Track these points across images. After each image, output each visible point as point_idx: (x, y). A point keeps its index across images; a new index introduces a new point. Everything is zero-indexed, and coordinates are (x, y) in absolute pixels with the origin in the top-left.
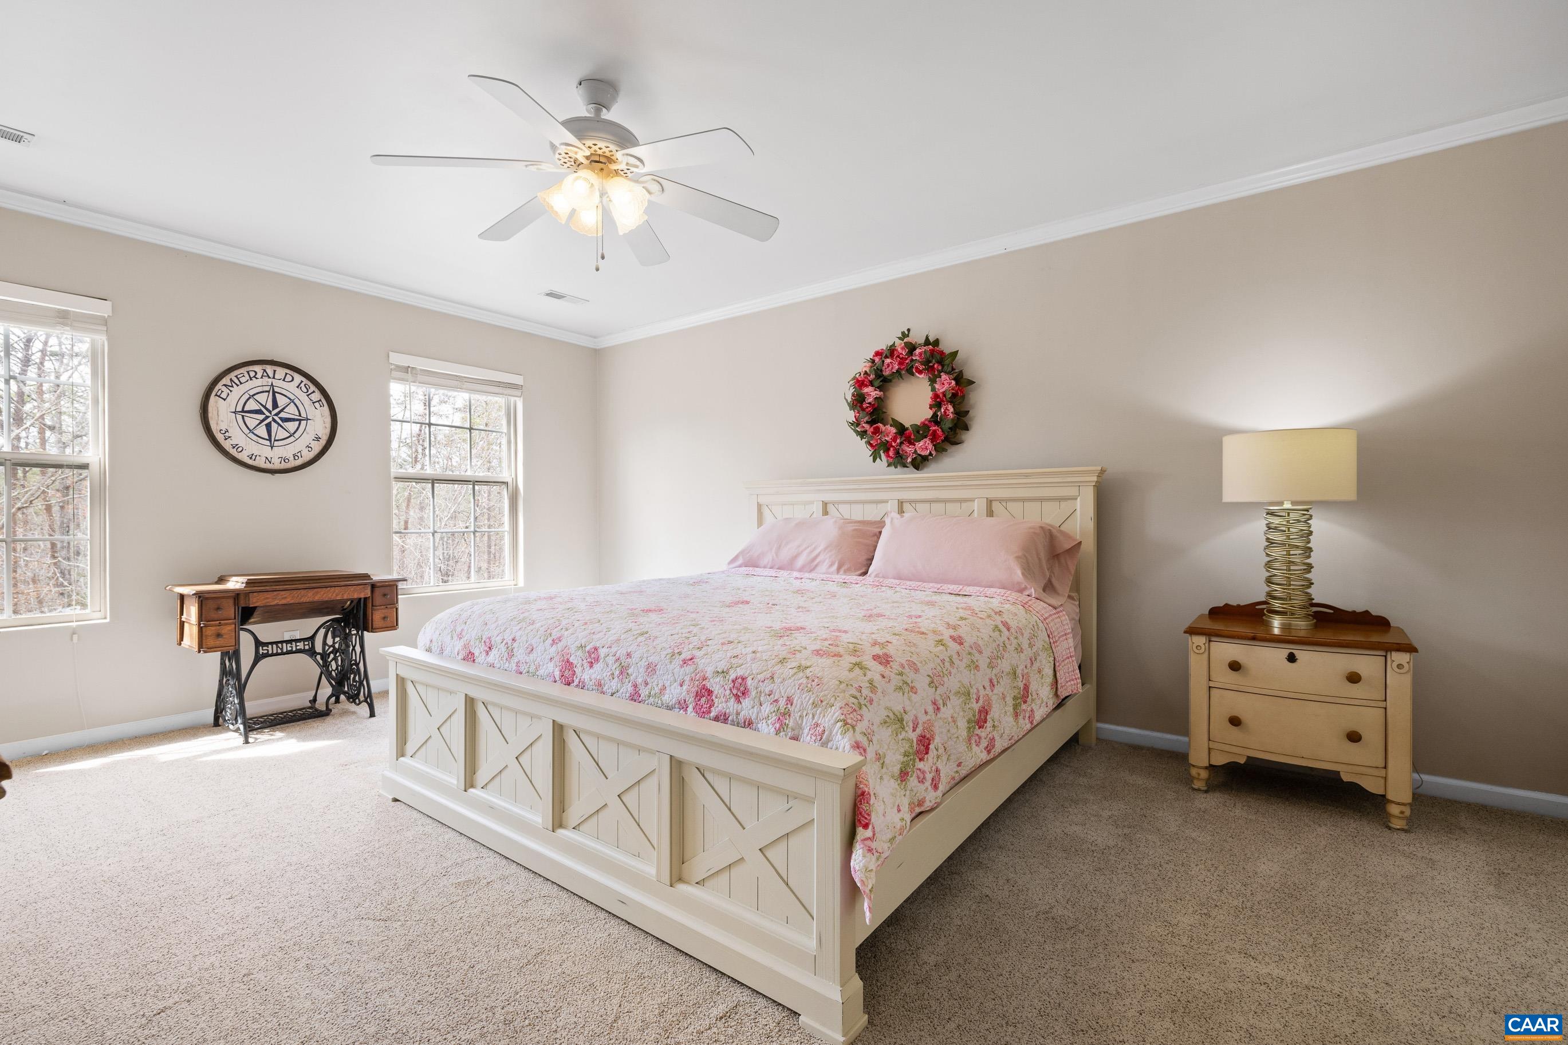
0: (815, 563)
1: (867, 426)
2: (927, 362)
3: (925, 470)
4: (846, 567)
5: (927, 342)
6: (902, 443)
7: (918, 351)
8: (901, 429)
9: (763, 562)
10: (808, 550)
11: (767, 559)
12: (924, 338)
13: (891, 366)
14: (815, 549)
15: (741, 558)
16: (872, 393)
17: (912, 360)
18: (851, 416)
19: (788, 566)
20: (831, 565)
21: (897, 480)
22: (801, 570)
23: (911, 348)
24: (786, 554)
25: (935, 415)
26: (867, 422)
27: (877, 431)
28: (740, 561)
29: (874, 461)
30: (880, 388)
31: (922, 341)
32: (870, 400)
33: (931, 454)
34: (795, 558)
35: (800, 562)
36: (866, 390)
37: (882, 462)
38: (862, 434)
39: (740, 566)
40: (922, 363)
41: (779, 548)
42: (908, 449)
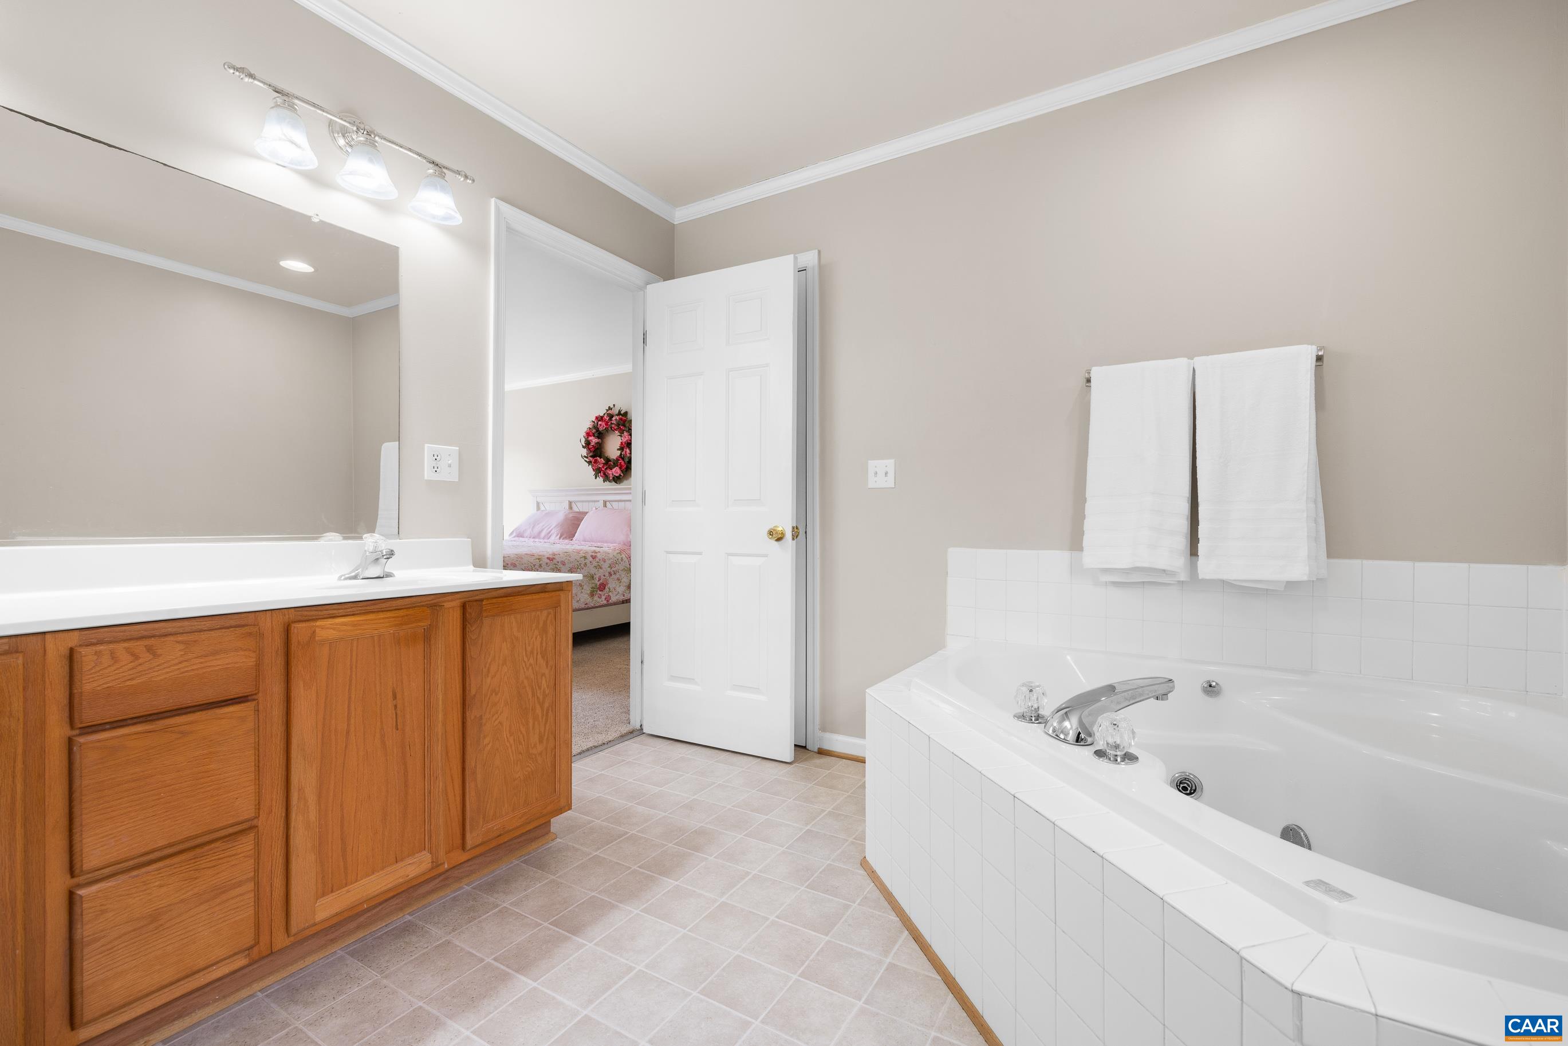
0: (550, 535)
1: (591, 459)
2: (618, 425)
3: (621, 484)
4: (564, 537)
5: (619, 414)
6: (606, 469)
7: (614, 418)
8: (608, 460)
9: (526, 534)
10: (547, 528)
11: (527, 534)
12: (618, 411)
13: (602, 426)
14: (550, 527)
15: (515, 532)
16: (594, 440)
17: (612, 423)
18: (584, 452)
19: (537, 536)
20: (557, 535)
21: (612, 489)
22: (543, 539)
23: (611, 416)
24: (537, 529)
25: (621, 454)
26: (591, 457)
27: (596, 462)
28: (514, 534)
29: (596, 478)
30: (598, 437)
31: (617, 412)
32: (593, 444)
33: (620, 475)
34: (540, 532)
35: (543, 534)
36: (590, 438)
37: (600, 479)
38: (589, 463)
39: (514, 537)
40: (616, 425)
41: (533, 527)
42: (610, 473)
